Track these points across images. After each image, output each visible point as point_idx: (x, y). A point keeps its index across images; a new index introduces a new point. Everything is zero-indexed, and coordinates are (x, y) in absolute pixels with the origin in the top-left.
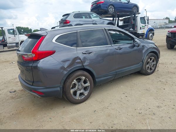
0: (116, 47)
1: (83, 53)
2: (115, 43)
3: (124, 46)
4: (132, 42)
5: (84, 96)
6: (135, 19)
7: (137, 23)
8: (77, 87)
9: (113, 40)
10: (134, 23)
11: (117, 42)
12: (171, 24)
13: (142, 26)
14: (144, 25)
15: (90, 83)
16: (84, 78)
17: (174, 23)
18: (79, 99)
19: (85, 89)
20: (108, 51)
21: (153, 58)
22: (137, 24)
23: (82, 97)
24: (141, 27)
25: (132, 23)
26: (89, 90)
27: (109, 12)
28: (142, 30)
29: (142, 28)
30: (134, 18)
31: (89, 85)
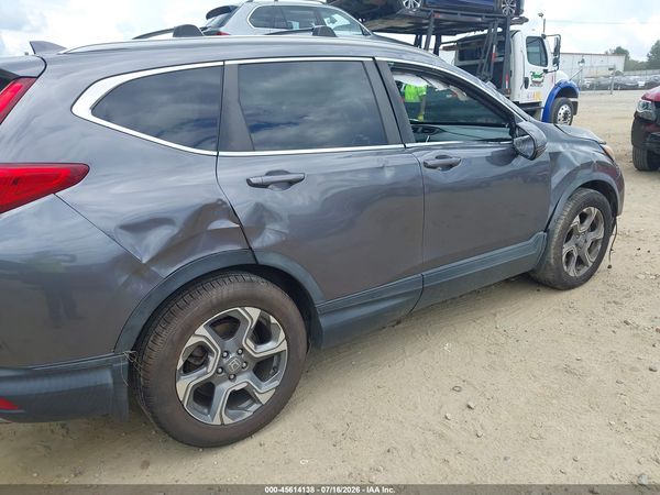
0: (429, 157)
1: (254, 180)
2: (421, 136)
3: (468, 150)
4: (503, 133)
5: (255, 407)
6: (504, 43)
7: (512, 60)
8: (213, 361)
9: (412, 122)
10: (501, 59)
11: (432, 131)
12: (632, 73)
13: (534, 75)
14: (539, 70)
15: (286, 338)
16: (254, 313)
17: (644, 72)
18: (227, 421)
19: (262, 368)
20: (388, 174)
21: (594, 211)
22: (512, 64)
23: (245, 409)
24: (529, 75)
25: (494, 60)
26: (281, 372)
27: (401, 7)
28: (532, 90)
29: (530, 83)
30: (502, 38)
31: (284, 346)
